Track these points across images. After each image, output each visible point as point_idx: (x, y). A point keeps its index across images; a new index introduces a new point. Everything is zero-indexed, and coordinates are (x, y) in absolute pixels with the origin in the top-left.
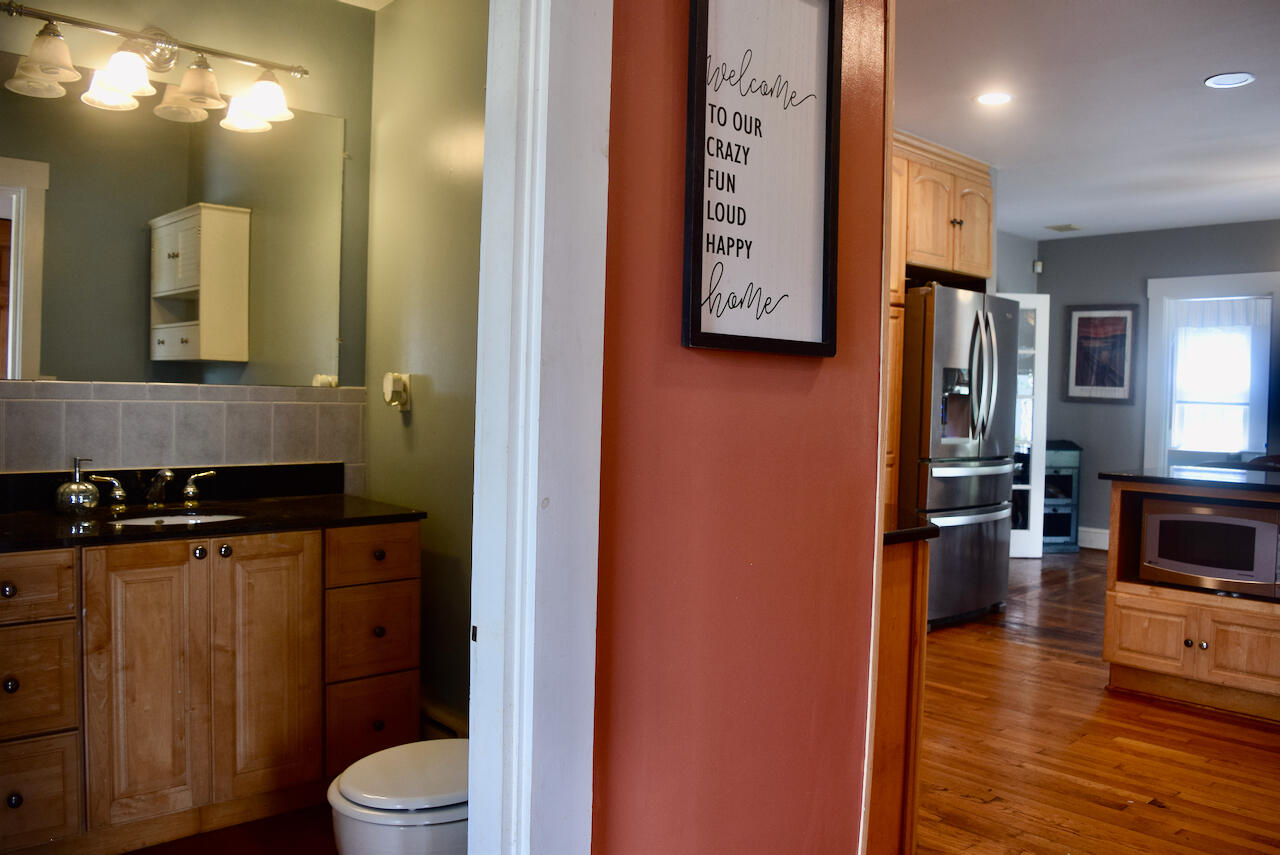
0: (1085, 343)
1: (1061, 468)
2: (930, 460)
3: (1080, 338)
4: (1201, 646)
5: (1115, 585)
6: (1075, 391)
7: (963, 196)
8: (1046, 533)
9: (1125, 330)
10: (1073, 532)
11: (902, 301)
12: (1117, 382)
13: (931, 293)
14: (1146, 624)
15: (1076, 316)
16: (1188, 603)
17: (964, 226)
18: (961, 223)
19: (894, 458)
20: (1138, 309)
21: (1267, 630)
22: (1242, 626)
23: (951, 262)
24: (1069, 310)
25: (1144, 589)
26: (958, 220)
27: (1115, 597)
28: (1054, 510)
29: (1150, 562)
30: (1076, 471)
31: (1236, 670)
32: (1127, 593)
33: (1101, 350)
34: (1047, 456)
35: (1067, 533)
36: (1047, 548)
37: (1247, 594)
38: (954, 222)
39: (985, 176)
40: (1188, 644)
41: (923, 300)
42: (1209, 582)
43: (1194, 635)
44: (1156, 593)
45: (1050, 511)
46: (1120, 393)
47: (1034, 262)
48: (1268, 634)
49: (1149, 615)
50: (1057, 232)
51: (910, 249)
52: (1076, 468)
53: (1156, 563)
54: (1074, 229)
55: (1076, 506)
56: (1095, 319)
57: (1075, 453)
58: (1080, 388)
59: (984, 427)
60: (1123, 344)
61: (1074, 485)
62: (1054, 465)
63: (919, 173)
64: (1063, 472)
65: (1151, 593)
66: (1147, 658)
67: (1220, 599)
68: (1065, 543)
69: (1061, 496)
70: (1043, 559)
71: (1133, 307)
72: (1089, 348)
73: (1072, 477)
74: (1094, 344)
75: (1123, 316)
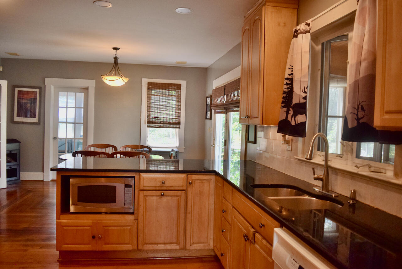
0: (21, 101)
1: (12, 150)
3: (18, 98)
4: (99, 237)
6: (17, 119)
8: (7, 177)
9: (36, 96)
10: (18, 175)
12: (34, 116)
14: (75, 232)
15: (17, 90)
20: (42, 89)
22: (114, 226)
24: (14, 87)
28: (10, 167)
31: (113, 244)
32: (66, 220)
33: (26, 104)
34: (7, 146)
35: (16, 176)
36: (8, 183)
37: (114, 212)
40: (94, 237)
43: (95, 233)
46: (35, 120)
50: (10, 55)
52: (18, 150)
53: (77, 204)
55: (19, 165)
56: (22, 91)
57: (17, 144)
60: (36, 102)
61: (18, 156)
64: (13, 152)
68: (15, 180)
69: (12, 161)
70: (7, 188)
71: (40, 88)
72: (22, 103)
73: (16, 153)
74: (24, 101)
75: (36, 91)
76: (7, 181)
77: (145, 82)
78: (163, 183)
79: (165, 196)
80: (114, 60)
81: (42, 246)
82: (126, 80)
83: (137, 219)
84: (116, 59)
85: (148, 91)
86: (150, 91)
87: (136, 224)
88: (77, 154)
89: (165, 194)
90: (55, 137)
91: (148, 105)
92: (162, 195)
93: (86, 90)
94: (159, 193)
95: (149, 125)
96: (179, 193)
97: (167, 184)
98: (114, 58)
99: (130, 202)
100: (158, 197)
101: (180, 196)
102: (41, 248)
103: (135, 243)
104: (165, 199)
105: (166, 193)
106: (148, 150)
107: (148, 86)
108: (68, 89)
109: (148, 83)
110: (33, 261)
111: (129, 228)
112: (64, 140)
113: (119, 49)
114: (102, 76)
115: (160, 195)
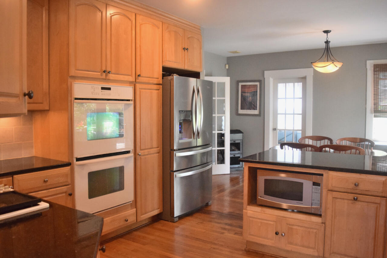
0: (244, 94)
1: (236, 140)
2: (174, 150)
3: (242, 92)
4: (282, 235)
5: (247, 207)
6: (241, 112)
7: (188, 38)
8: (231, 164)
9: (257, 89)
11: (161, 83)
12: (255, 108)
13: (173, 79)
14: (260, 225)
15: (240, 84)
16: (276, 216)
17: (189, 50)
18: (187, 49)
19: (160, 149)
20: (261, 82)
21: (309, 228)
22: (299, 226)
23: (184, 65)
24: (238, 82)
25: (258, 209)
26: (186, 48)
27: (247, 213)
28: (234, 155)
29: (261, 197)
30: (242, 141)
31: (296, 245)
32: (251, 211)
33: (249, 97)
34: (231, 136)
35: (238, 163)
37: (300, 212)
38: (184, 49)
39: (199, 30)
40: (277, 233)
41: (169, 82)
42: (285, 205)
43: (279, 230)
44: (264, 211)
45: (232, 156)
46: (256, 112)
47: (225, 65)
48: (309, 230)
49: (261, 221)
51: (164, 60)
53: (263, 197)
54: (238, 53)
55: (242, 154)
56: (247, 85)
57: (241, 134)
58: (242, 110)
59: (198, 133)
60: (257, 95)
61: (241, 146)
62: (234, 139)
63: (168, 28)
64: (237, 142)
65: (261, 211)
66: (260, 239)
67: (289, 214)
68: (238, 167)
69: (236, 150)
70: (230, 174)
71: (260, 81)
72: (245, 96)
73: (240, 143)
74: (246, 95)
75: (256, 84)
76: (231, 168)
77: (370, 64)
78: (356, 185)
79: (359, 201)
80: (325, 44)
81: (237, 232)
82: (339, 65)
83: (325, 223)
84: (327, 42)
85: (374, 75)
86: (377, 74)
87: (323, 229)
88: (284, 146)
89: (358, 198)
90: (274, 128)
91: (374, 92)
92: (355, 200)
93: (303, 79)
94: (351, 196)
95: (376, 114)
96: (378, 200)
97: (362, 187)
98: (325, 42)
99: (318, 202)
100: (350, 202)
101: (379, 204)
102: (236, 234)
103: (322, 249)
104: (358, 205)
105: (360, 197)
106: (370, 144)
107: (374, 69)
108: (286, 80)
109: (374, 65)
110: (223, 244)
111: (315, 231)
112: (284, 131)
113: (331, 31)
114: (312, 63)
115: (353, 199)
